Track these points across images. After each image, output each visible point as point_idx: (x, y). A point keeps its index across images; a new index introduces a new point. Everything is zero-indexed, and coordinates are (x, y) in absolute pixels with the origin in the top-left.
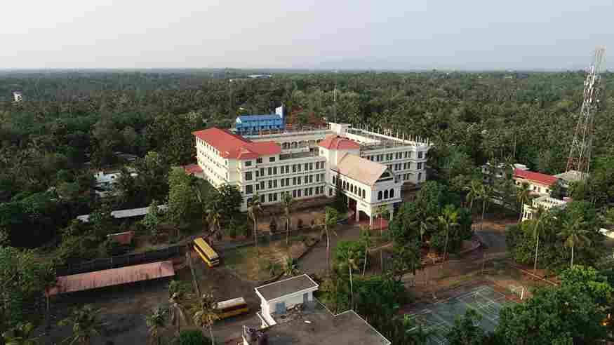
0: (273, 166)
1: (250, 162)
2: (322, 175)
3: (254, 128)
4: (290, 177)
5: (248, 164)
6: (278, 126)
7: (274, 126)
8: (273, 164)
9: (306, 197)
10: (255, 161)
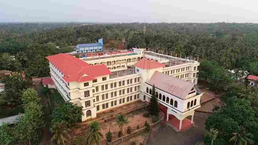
0: (105, 84)
1: (88, 83)
2: (139, 86)
3: (87, 51)
4: (117, 90)
5: (86, 85)
6: (100, 50)
7: (98, 49)
8: (105, 83)
9: (128, 102)
10: (92, 81)
